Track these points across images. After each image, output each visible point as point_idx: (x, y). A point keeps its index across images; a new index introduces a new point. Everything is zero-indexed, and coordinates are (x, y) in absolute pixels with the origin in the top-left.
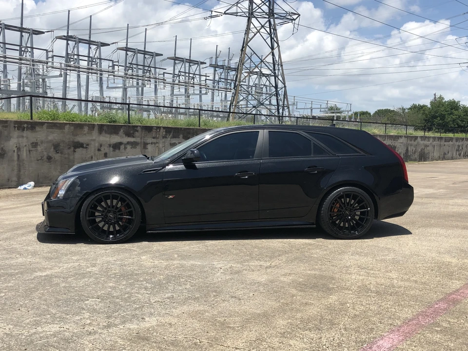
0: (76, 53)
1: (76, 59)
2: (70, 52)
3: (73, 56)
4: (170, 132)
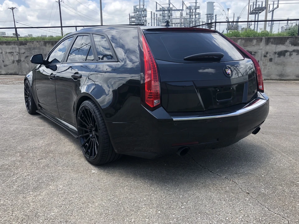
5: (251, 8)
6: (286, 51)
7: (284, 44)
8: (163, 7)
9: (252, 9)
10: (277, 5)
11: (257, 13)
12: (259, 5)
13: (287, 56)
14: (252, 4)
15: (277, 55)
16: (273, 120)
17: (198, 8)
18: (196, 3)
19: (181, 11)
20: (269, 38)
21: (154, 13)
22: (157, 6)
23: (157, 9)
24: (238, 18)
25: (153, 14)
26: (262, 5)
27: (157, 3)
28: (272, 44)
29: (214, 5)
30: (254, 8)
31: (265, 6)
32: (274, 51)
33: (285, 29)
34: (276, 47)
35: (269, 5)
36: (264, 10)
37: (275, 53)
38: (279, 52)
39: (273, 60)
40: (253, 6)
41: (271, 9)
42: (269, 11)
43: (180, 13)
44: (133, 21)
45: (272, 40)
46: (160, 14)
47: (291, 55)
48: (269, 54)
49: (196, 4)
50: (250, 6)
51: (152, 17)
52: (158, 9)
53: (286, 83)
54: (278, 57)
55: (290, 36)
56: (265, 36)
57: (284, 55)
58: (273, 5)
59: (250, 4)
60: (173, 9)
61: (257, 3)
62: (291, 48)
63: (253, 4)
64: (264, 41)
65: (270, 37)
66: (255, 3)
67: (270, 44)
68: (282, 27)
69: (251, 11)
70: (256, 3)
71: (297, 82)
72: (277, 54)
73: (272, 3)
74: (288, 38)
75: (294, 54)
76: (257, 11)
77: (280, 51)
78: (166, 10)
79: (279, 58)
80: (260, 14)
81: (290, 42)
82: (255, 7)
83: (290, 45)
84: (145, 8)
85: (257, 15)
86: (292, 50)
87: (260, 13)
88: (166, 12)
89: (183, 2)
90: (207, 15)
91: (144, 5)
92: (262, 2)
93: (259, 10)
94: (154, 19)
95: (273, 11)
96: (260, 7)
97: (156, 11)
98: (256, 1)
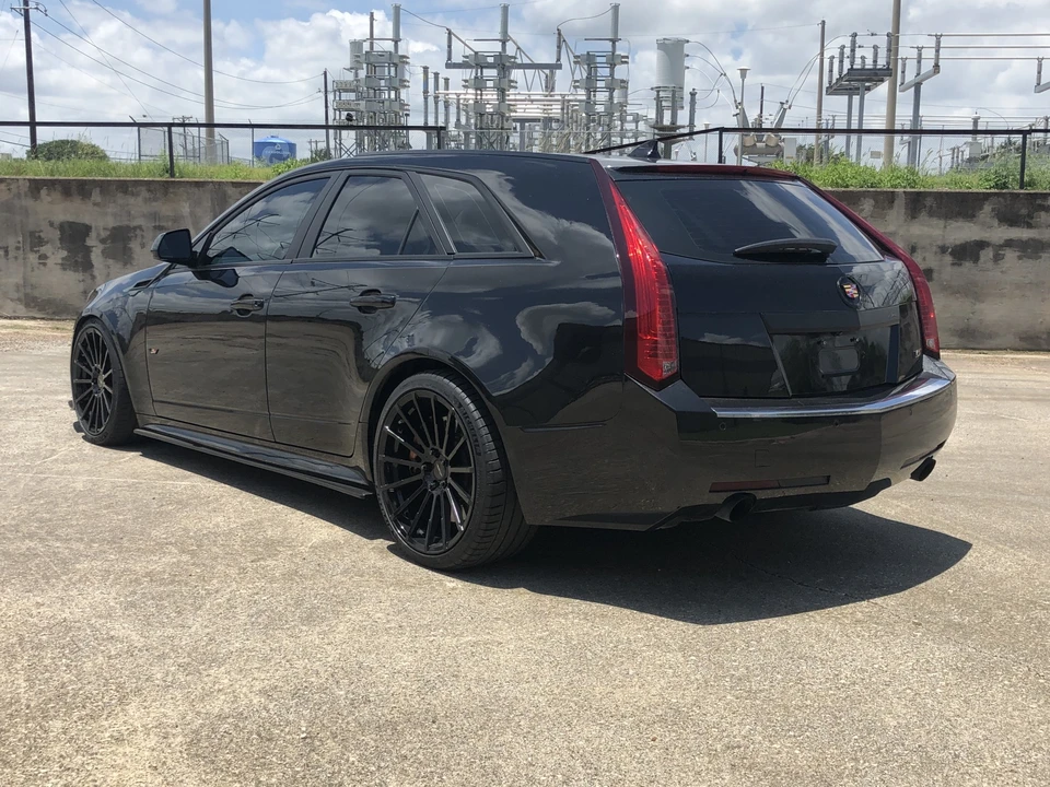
5: (831, 71)
6: (982, 245)
7: (974, 216)
8: (476, 53)
9: (836, 75)
10: (932, 63)
11: (855, 91)
12: (863, 58)
13: (985, 262)
14: (837, 55)
15: (948, 259)
16: (957, 465)
17: (624, 63)
18: (614, 41)
19: (547, 71)
20: (919, 194)
21: (436, 75)
22: (450, 46)
23: (449, 58)
24: (784, 108)
25: (431, 76)
26: (875, 61)
27: (450, 33)
28: (931, 214)
29: (686, 52)
30: (845, 71)
31: (888, 63)
32: (940, 243)
33: (967, 156)
34: (945, 227)
35: (900, 62)
36: (882, 81)
37: (943, 249)
38: (956, 246)
39: (935, 275)
40: (841, 62)
41: (910, 77)
42: (902, 84)
43: (543, 77)
44: (348, 102)
45: (929, 202)
46: (466, 81)
47: (997, 258)
48: (919, 251)
49: (614, 46)
50: (826, 62)
51: (426, 92)
52: (457, 58)
53: (986, 360)
54: (953, 264)
55: (993, 190)
56: (905, 187)
57: (976, 259)
58: (919, 62)
59: (827, 55)
60: (519, 61)
61: (857, 49)
62: (1001, 233)
63: (842, 54)
64: (900, 203)
65: (922, 190)
66: (847, 51)
67: (923, 216)
68: (953, 150)
69: (834, 81)
70: (853, 51)
71: (1024, 359)
72: (951, 254)
73: (915, 53)
74: (986, 196)
75: (1010, 255)
76: (856, 81)
77: (958, 242)
78: (490, 66)
79: (956, 267)
80: (868, 96)
81: (993, 210)
82: (847, 65)
83: (996, 222)
84: (400, 53)
85: (856, 99)
86: (1002, 242)
87: (868, 89)
88: (488, 73)
89: (559, 34)
90: (658, 92)
91: (396, 41)
92: (875, 48)
93: (863, 80)
94: (436, 98)
95: (918, 86)
96: (867, 67)
97: (448, 66)
98: (854, 43)
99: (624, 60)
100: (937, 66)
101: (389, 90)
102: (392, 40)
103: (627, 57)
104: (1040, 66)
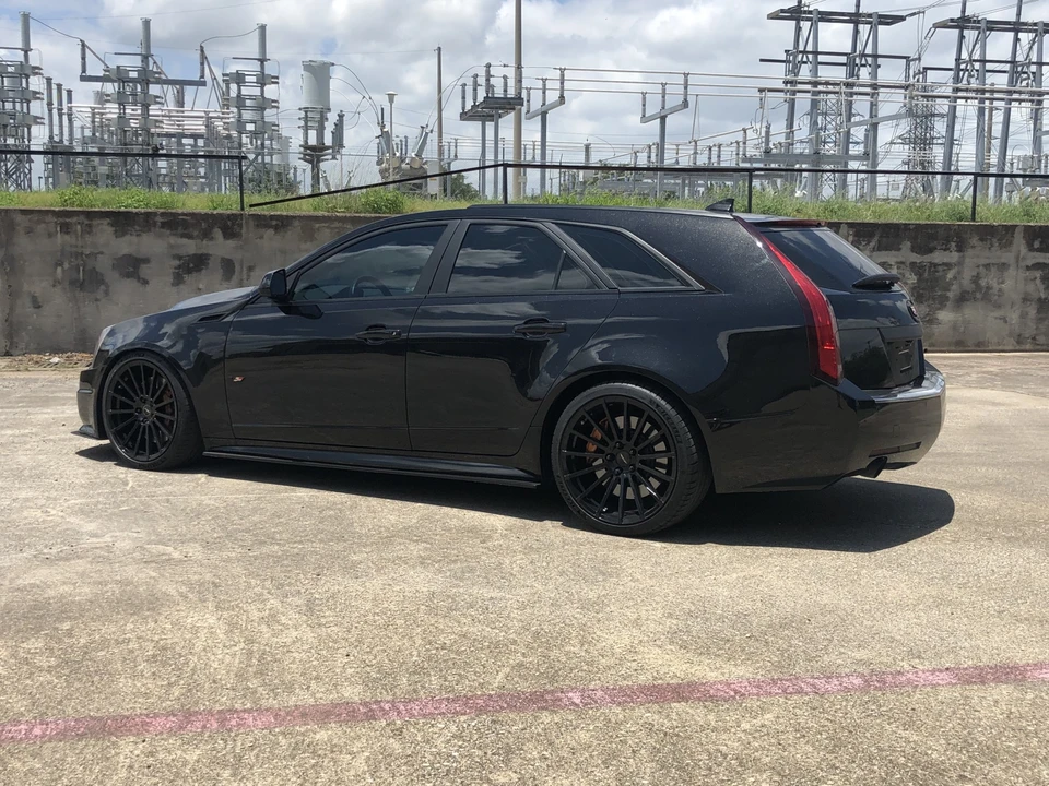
0: (1034, 60)
1: (1033, 73)
2: (1020, 58)
3: (1028, 67)
4: (870, 236)
5: (464, 98)
8: (120, 67)
10: (558, 93)
11: (490, 117)
17: (273, 83)
18: (262, 61)
21: (60, 87)
22: (84, 58)
23: (84, 72)
24: (426, 132)
26: (505, 91)
27: (83, 45)
29: (331, 74)
30: (480, 99)
31: (516, 93)
35: (525, 91)
36: (510, 110)
40: (475, 90)
42: (528, 112)
46: (106, 95)
49: (263, 66)
51: (50, 102)
58: (544, 93)
63: (475, 82)
69: (468, 109)
70: (488, 80)
76: (491, 109)
82: (481, 95)
84: (30, 63)
85: (490, 125)
87: (501, 116)
89: (202, 51)
90: (306, 112)
91: (26, 51)
92: (505, 78)
93: (497, 108)
94: (60, 110)
95: (544, 115)
96: (496, 96)
97: (84, 78)
98: (488, 72)
99: (274, 80)
100: (562, 97)
101: (21, 102)
102: (22, 50)
103: (277, 78)
104: (644, 99)
